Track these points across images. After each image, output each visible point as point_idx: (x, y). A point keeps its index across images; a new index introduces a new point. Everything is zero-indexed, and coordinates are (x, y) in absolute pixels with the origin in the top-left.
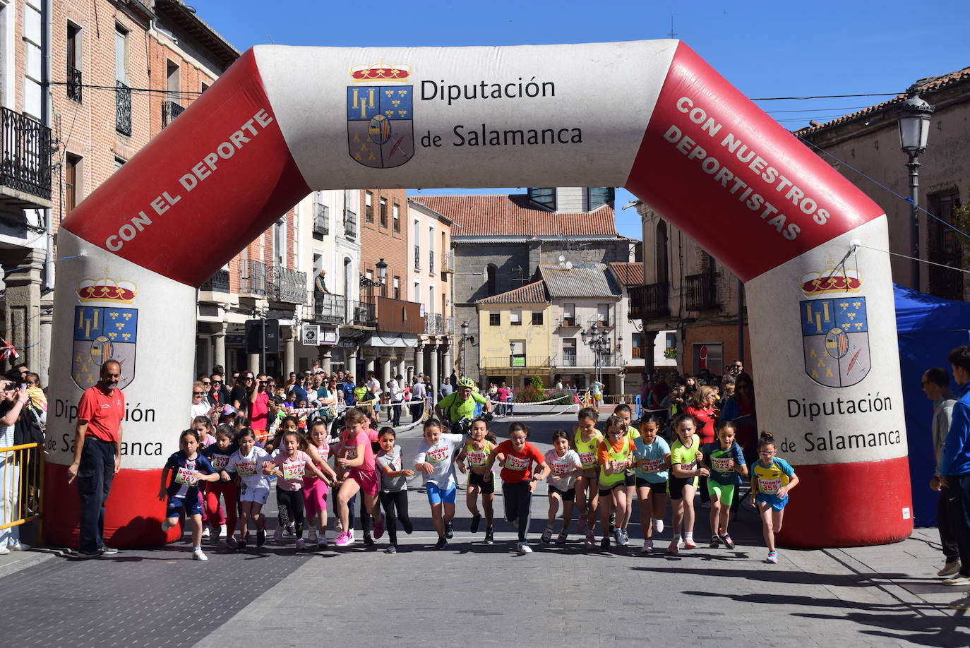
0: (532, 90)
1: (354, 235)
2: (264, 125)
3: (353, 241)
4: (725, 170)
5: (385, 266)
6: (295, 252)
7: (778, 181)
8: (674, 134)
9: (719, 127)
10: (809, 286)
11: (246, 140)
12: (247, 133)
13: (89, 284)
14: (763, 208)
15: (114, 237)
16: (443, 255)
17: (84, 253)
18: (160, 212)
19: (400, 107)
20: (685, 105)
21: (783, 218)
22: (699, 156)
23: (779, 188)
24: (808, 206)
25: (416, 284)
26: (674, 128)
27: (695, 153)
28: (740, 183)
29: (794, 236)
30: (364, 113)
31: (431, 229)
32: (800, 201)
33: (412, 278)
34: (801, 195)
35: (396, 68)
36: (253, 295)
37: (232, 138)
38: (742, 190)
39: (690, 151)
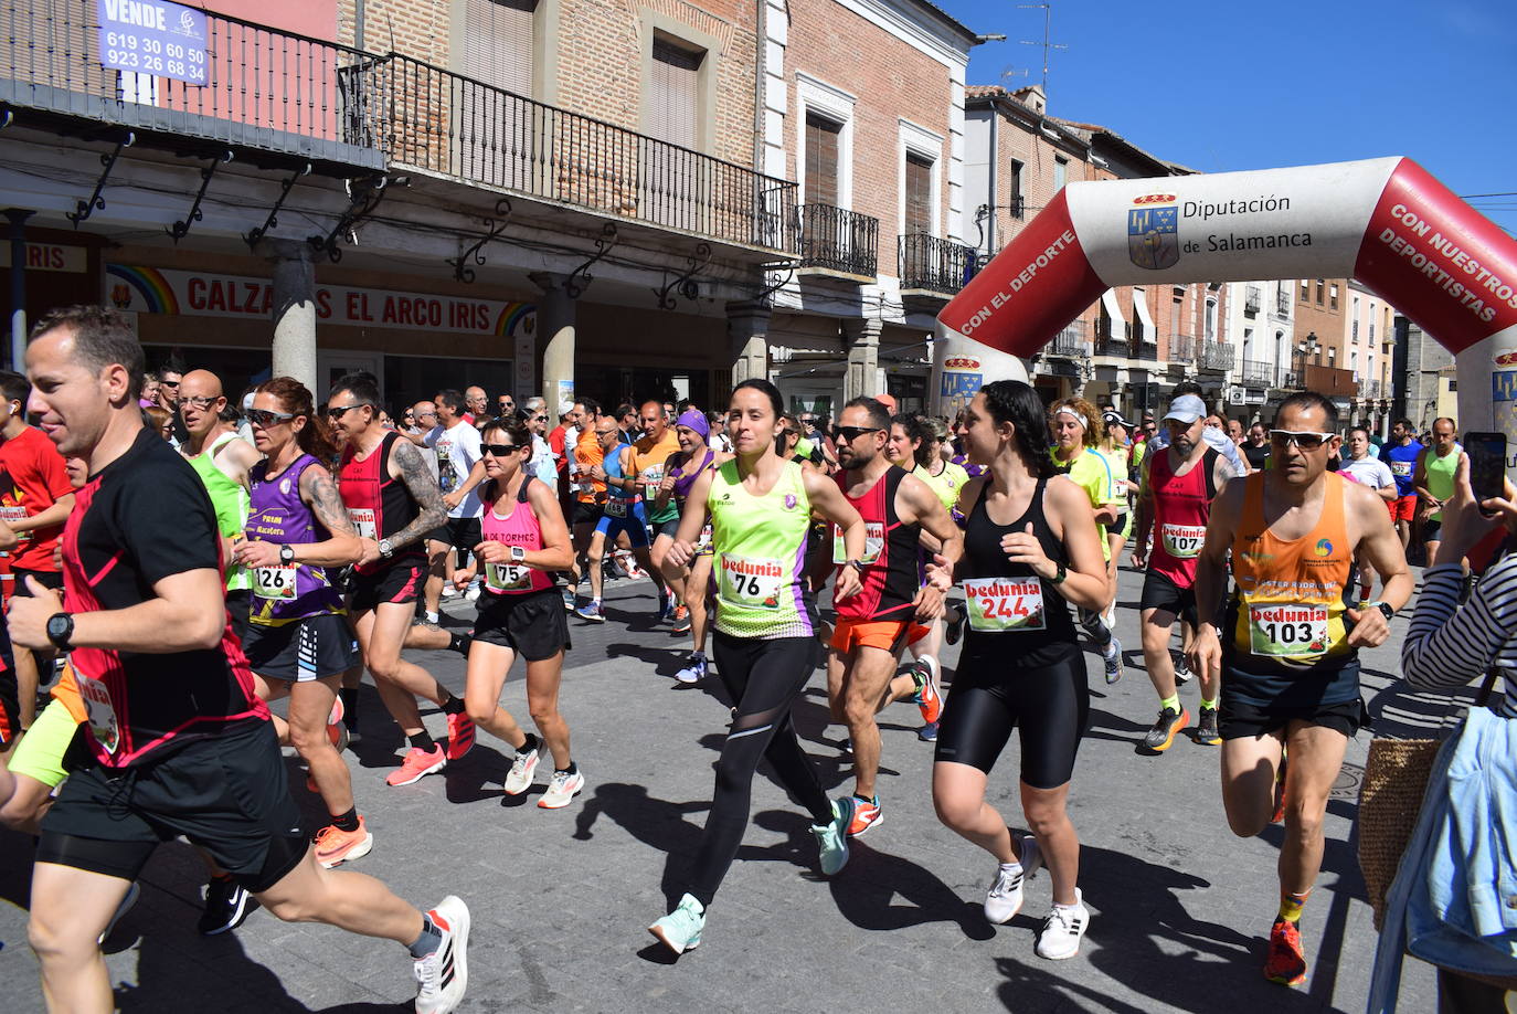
0: (1271, 205)
1: (1286, 312)
2: (1069, 241)
3: (1285, 318)
4: (1431, 263)
5: (1315, 338)
6: (1226, 327)
7: (1478, 272)
8: (1389, 235)
9: (1428, 228)
10: (1501, 360)
11: (1056, 253)
12: (1057, 248)
13: (951, 357)
14: (1463, 294)
15: (967, 325)
16: (1385, 328)
17: (947, 336)
18: (997, 307)
19: (1167, 224)
20: (1399, 211)
21: (1480, 303)
22: (1410, 253)
23: (1478, 278)
24: (1504, 293)
25: (1354, 354)
26: (1388, 231)
27: (1405, 251)
28: (1443, 274)
29: (1490, 318)
30: (1140, 229)
31: (1372, 305)
32: (1497, 288)
33: (1349, 348)
34: (1499, 283)
35: (1166, 194)
36: (1179, 363)
37: (1047, 252)
38: (1445, 280)
39: (1401, 249)
